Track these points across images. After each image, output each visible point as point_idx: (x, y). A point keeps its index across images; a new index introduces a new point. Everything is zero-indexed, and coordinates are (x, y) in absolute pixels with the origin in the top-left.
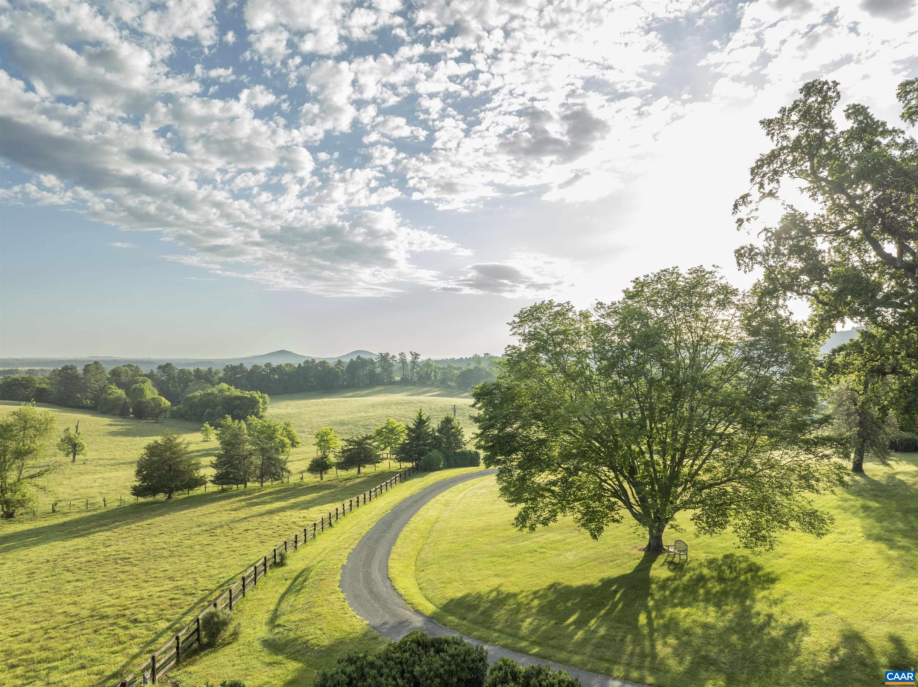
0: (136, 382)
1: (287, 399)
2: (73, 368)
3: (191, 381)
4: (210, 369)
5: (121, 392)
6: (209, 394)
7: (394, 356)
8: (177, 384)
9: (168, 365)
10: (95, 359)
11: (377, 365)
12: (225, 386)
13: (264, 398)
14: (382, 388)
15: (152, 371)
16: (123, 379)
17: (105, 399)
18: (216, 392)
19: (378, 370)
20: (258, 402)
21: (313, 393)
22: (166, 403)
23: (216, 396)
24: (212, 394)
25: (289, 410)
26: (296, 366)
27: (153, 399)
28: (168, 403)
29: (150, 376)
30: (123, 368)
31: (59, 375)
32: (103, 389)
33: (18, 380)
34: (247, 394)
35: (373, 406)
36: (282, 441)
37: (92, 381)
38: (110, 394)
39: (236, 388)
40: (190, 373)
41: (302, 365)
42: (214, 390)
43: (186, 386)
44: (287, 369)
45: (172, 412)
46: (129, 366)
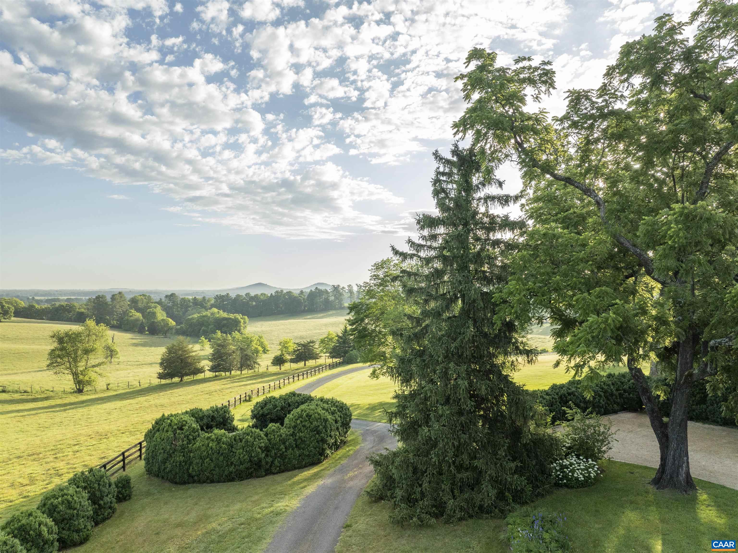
0: (150, 307)
1: (262, 320)
2: (103, 297)
3: (190, 307)
4: (204, 297)
5: (138, 315)
6: (204, 316)
7: (343, 288)
8: (179, 309)
9: (173, 295)
10: (120, 290)
11: (331, 294)
12: (215, 310)
13: (244, 319)
14: (334, 312)
15: (161, 299)
16: (140, 305)
17: (127, 320)
18: (209, 315)
19: (332, 298)
20: (240, 322)
21: (282, 316)
22: (172, 323)
23: (209, 318)
24: (206, 316)
25: (264, 329)
26: (269, 295)
27: (163, 320)
28: (174, 323)
29: (160, 303)
30: (140, 297)
31: (94, 302)
32: (125, 313)
33: (63, 306)
34: (232, 316)
35: (326, 325)
36: (257, 348)
37: (118, 307)
38: (131, 316)
39: (224, 311)
40: (189, 301)
41: (274, 294)
42: (208, 313)
43: (186, 311)
44: (262, 297)
45: (176, 329)
46: (144, 295)
